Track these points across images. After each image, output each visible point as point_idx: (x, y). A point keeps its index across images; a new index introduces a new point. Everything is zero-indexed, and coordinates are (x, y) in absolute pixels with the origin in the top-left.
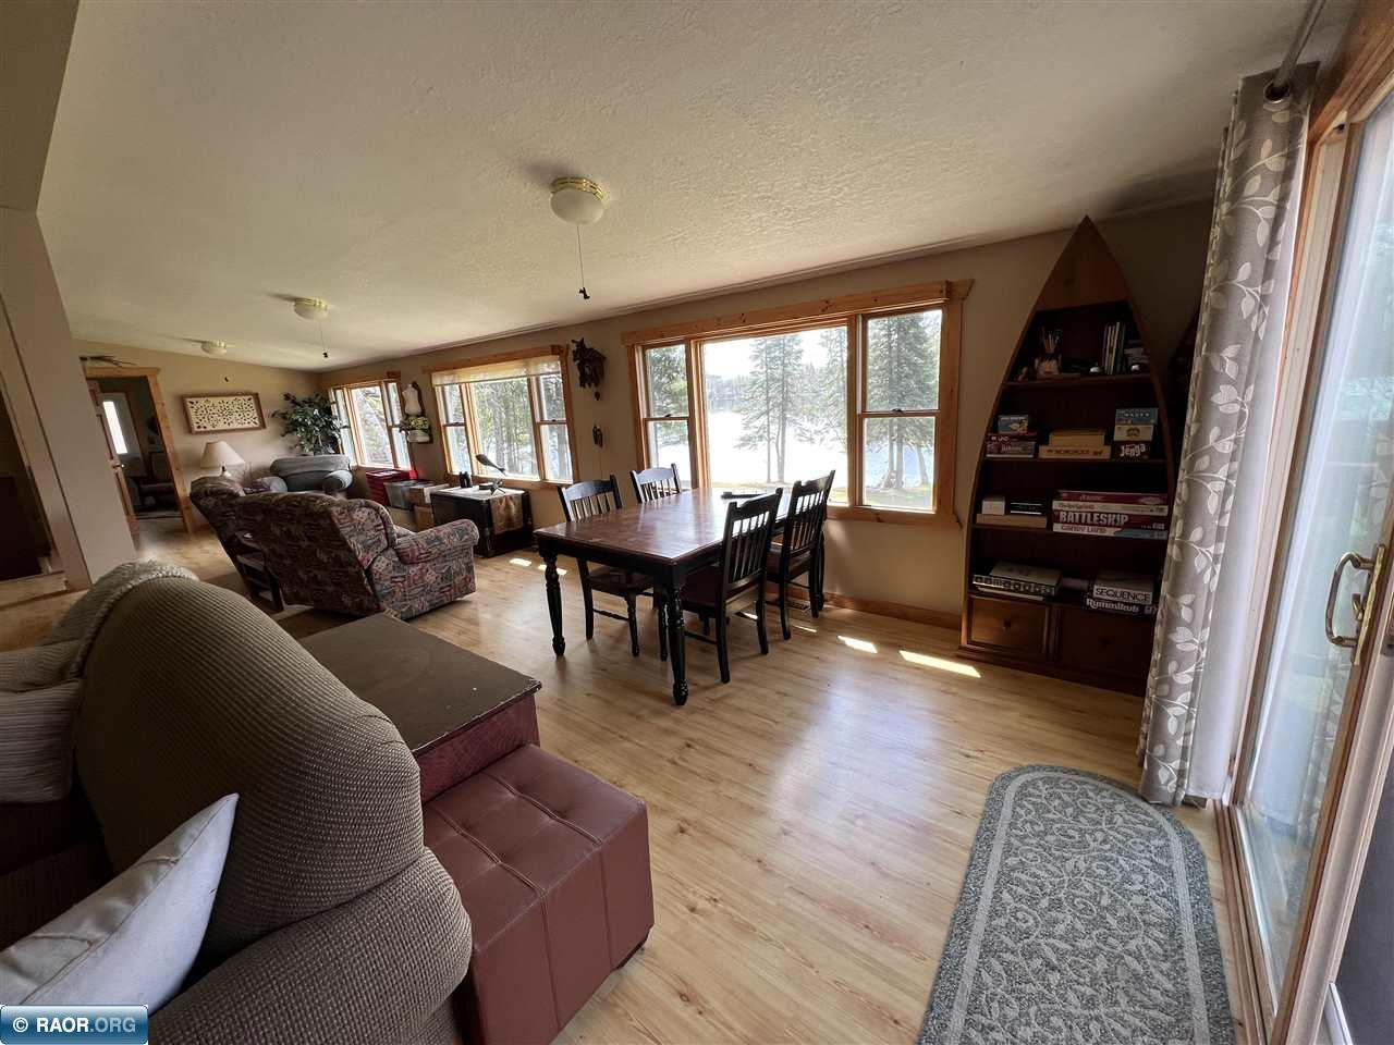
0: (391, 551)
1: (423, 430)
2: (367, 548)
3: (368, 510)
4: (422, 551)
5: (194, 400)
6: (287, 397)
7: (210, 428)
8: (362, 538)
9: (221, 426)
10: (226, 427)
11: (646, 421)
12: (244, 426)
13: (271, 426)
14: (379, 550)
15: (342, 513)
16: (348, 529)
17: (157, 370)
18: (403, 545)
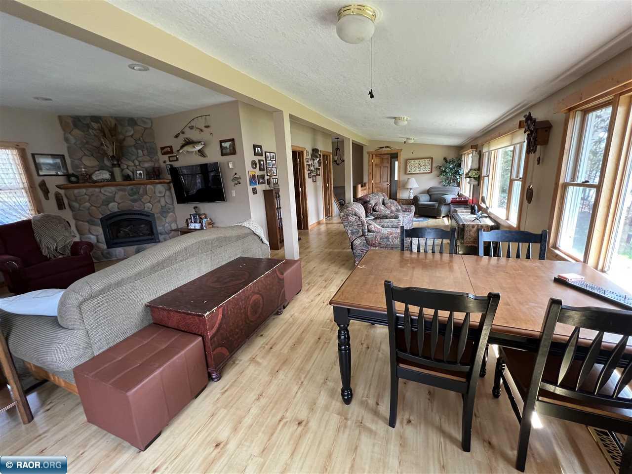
0: (363, 238)
1: (474, 178)
2: (353, 233)
3: (356, 217)
4: (376, 242)
5: (410, 161)
6: (445, 159)
7: (413, 172)
8: (351, 228)
9: (417, 172)
10: (418, 172)
11: (565, 186)
12: (425, 172)
13: (435, 172)
14: (358, 236)
15: (344, 216)
16: (346, 223)
17: (401, 150)
18: (369, 237)
